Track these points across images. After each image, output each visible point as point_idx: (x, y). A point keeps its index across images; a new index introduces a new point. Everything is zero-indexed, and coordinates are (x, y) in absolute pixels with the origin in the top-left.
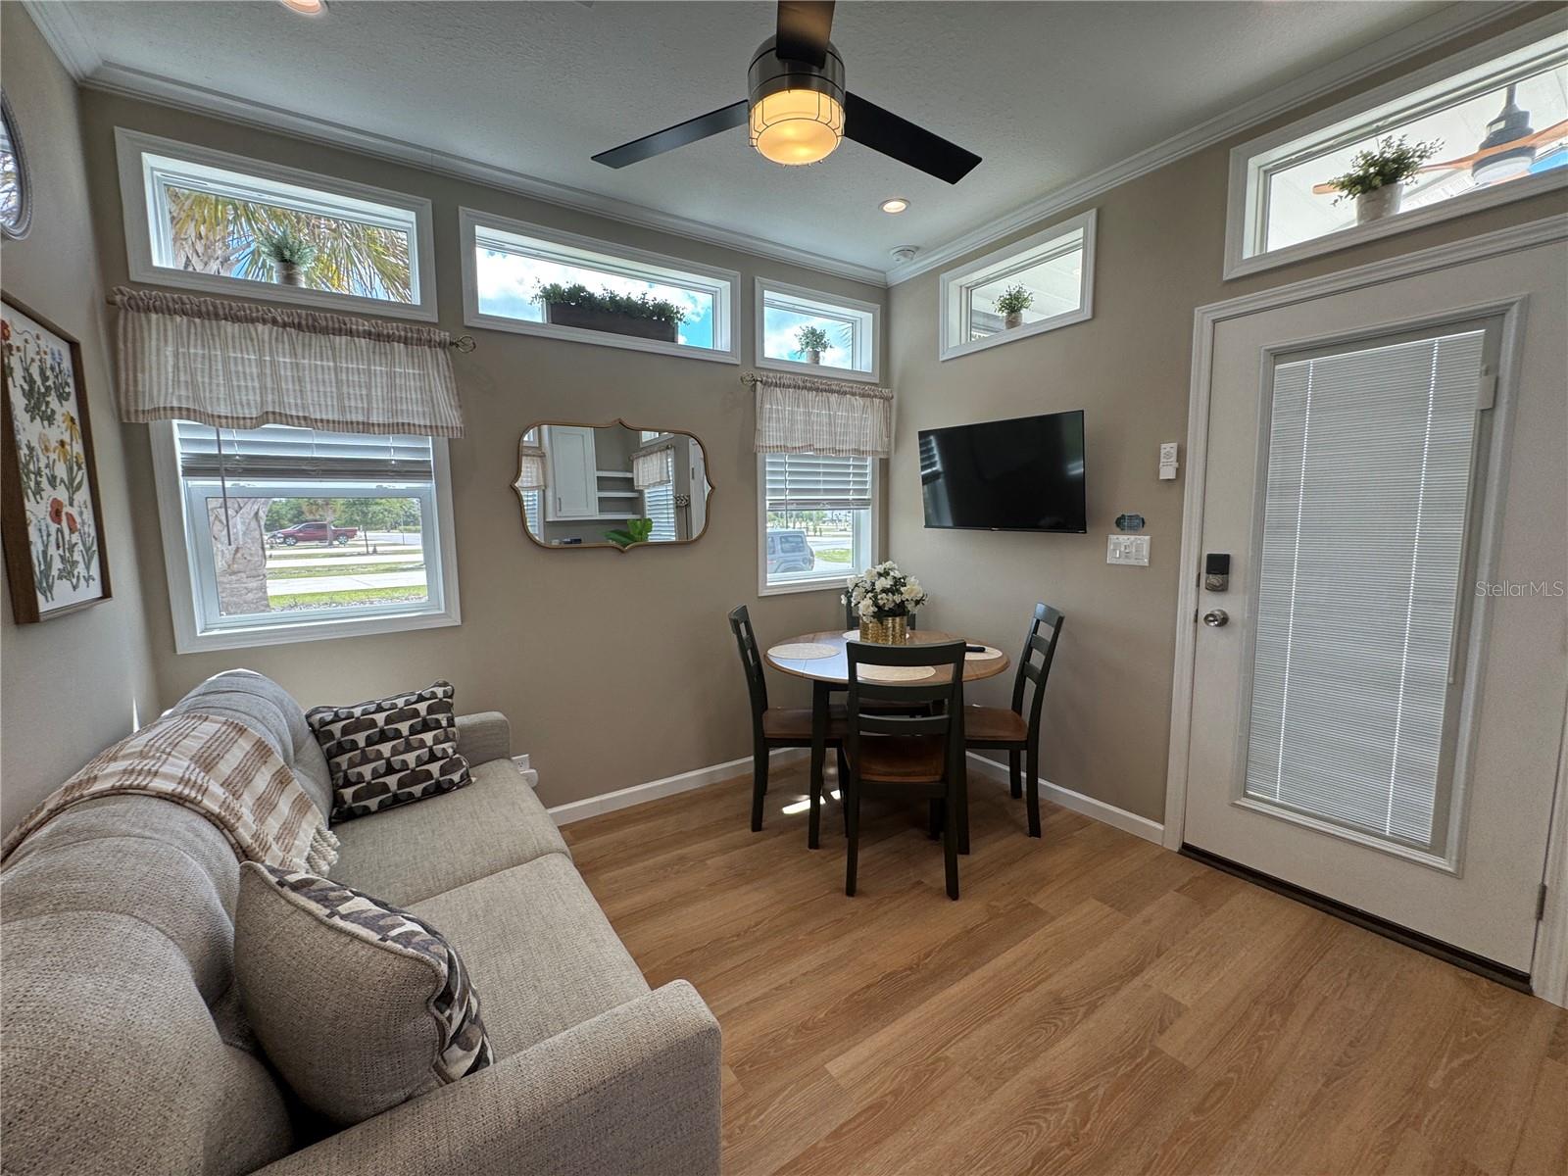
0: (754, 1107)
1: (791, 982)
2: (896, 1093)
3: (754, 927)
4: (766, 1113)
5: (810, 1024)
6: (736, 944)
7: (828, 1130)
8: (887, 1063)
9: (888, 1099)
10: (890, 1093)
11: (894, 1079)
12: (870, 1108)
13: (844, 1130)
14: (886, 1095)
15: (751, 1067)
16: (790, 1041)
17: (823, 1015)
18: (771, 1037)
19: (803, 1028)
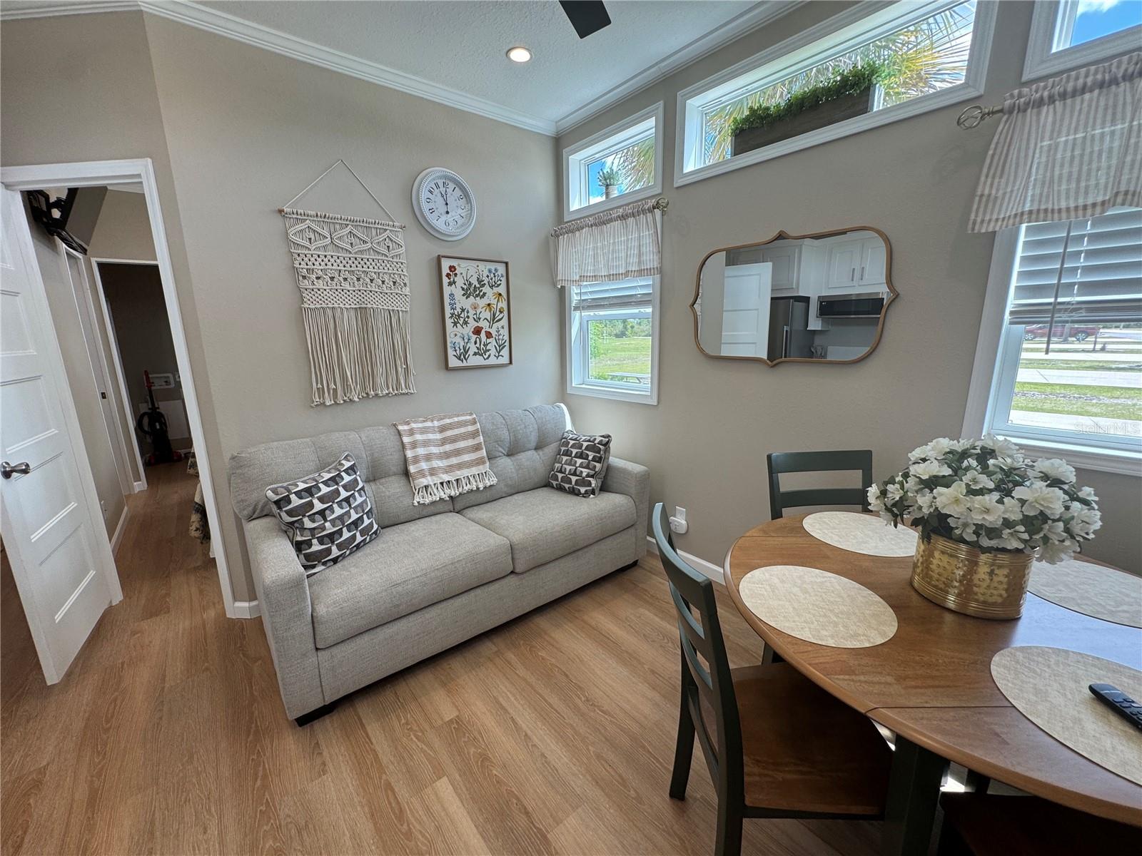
0: (423, 734)
1: (534, 746)
2: (409, 835)
3: (602, 711)
4: (416, 741)
5: (487, 763)
6: (577, 701)
7: (392, 781)
8: (438, 828)
9: (405, 826)
10: (410, 829)
11: (421, 832)
12: (401, 810)
13: (389, 792)
14: (408, 825)
15: (454, 728)
16: (472, 750)
17: (495, 772)
18: (478, 736)
19: (484, 758)
